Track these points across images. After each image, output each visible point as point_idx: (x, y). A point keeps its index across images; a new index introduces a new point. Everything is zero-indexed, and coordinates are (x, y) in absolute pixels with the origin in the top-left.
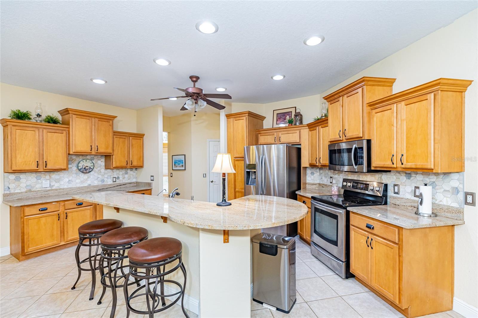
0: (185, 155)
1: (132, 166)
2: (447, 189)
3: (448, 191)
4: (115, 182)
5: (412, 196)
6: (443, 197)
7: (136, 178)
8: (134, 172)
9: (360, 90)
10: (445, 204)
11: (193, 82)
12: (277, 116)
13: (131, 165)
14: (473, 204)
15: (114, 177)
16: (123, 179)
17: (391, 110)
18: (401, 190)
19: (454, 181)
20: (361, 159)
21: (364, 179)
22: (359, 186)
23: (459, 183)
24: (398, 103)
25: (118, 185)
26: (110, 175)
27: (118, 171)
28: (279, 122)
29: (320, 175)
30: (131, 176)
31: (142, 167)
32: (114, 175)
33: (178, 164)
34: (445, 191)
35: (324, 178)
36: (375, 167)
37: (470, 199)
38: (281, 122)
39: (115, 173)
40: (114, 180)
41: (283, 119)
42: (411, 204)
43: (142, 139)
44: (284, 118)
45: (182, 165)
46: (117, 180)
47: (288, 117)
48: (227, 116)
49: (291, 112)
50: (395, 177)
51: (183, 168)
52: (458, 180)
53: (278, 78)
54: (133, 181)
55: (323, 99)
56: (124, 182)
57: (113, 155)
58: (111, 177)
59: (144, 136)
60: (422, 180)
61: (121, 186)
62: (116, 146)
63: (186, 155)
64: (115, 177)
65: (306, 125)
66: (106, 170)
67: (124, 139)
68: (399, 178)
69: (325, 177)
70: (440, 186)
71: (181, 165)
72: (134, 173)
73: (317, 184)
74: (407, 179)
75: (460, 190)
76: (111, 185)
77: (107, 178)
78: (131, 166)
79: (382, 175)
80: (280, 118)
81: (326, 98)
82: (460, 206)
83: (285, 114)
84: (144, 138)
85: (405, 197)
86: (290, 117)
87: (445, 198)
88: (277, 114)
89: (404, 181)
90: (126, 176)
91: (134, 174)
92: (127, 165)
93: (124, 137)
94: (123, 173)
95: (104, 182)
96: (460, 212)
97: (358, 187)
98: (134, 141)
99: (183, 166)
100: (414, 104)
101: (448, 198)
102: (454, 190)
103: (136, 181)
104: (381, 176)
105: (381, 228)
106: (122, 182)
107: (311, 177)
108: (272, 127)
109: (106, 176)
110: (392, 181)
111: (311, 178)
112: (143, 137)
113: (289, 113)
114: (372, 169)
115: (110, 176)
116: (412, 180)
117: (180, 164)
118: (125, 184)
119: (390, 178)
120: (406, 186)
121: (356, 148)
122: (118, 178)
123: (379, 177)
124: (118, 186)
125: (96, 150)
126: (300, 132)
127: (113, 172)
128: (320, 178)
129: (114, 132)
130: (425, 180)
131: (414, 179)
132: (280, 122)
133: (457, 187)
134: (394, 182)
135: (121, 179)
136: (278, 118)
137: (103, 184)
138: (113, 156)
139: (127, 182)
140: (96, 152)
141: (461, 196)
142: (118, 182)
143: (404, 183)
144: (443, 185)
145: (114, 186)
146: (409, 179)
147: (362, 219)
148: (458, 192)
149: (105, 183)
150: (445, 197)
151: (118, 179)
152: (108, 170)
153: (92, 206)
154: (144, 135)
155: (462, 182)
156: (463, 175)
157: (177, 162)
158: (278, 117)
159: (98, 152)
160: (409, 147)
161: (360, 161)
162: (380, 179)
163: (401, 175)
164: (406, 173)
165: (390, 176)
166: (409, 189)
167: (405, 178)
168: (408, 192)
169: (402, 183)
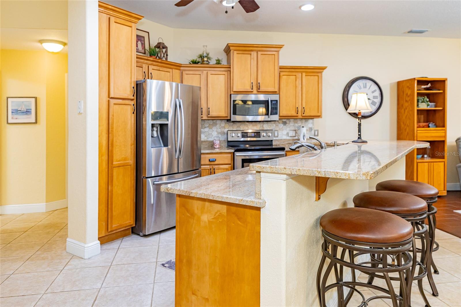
5: (287, 137)
14: (318, 135)
17: (295, 76)
18: (280, 133)
22: (250, 135)
23: (312, 125)
37: (316, 133)
42: (287, 143)
47: (139, 45)
48: (98, 5)
49: (144, 37)
50: (274, 125)
52: (312, 123)
65: (182, 65)
68: (278, 126)
75: (313, 129)
79: (264, 124)
85: (282, 139)
89: (281, 127)
97: (248, 136)
102: (310, 129)
116: (287, 126)
119: (271, 126)
120: (283, 130)
121: (272, 101)
126: (172, 73)
133: (311, 127)
134: (274, 128)
141: (313, 132)
143: (282, 128)
146: (285, 125)
156: (314, 120)
161: (274, 111)
162: (261, 127)
163: (279, 123)
164: (283, 121)
165: (270, 125)
166: (285, 132)
167: (282, 125)
168: (284, 135)
169: (280, 129)
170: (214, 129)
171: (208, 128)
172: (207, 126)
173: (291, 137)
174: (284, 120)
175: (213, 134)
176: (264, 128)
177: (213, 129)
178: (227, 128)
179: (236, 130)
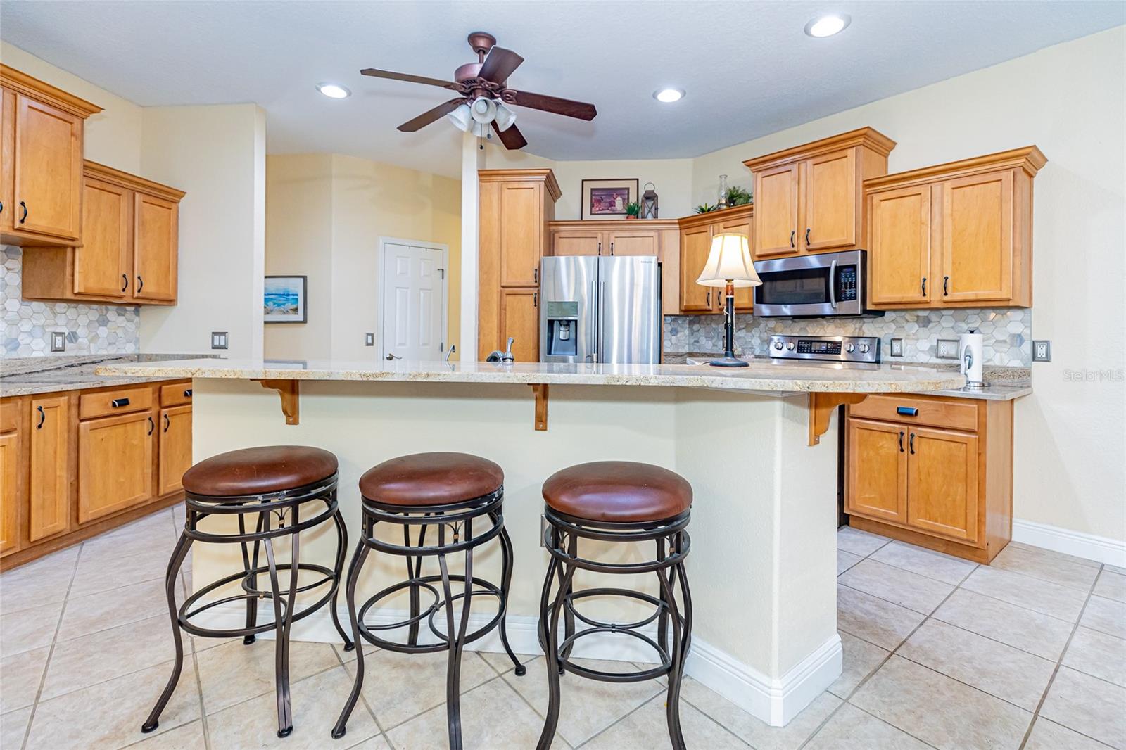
0: (305, 278)
1: (140, 295)
2: (1002, 339)
3: (1005, 341)
4: (62, 350)
5: (931, 356)
6: (994, 352)
7: (137, 341)
8: (128, 320)
9: (851, 152)
10: (997, 364)
11: (479, 52)
12: (592, 195)
13: (139, 291)
14: (1048, 359)
15: (58, 330)
16: (90, 341)
17: (919, 196)
18: (907, 348)
19: (1013, 323)
20: (850, 288)
21: (818, 333)
22: (818, 348)
23: (1023, 327)
24: (933, 184)
25: (73, 361)
26: (41, 324)
27: (73, 310)
28: (597, 209)
29: (692, 335)
30: (120, 333)
31: (170, 302)
32: (56, 324)
33: (274, 304)
34: (997, 341)
35: (703, 341)
36: (876, 304)
37: (1041, 352)
38: (603, 210)
39: (61, 320)
40: (59, 344)
41: (607, 204)
43: (173, 206)
44: (608, 200)
45: (294, 306)
46: (68, 345)
47: (619, 203)
48: (480, 175)
49: (628, 189)
50: (893, 326)
51: (300, 317)
52: (1022, 321)
53: (669, 96)
54: (124, 352)
55: (743, 164)
56: (93, 353)
57: (74, 248)
58: (44, 333)
59: (182, 200)
60: (952, 328)
61: (84, 368)
62: (88, 217)
63: (308, 278)
64: (62, 334)
65: (677, 221)
66: (26, 303)
67: (118, 196)
68: (903, 327)
69: (706, 338)
70: (988, 334)
71: (289, 306)
72: (129, 324)
73: (684, 355)
74: (920, 327)
75: (1024, 337)
76: (45, 360)
77: (30, 333)
78: (136, 294)
79: (864, 323)
80: (599, 201)
81: (750, 164)
82: (1024, 365)
83: (612, 193)
84: (180, 205)
85: (916, 361)
86: (624, 200)
87: (998, 354)
88: (592, 190)
89: (914, 332)
90: (103, 332)
91: (131, 327)
92: (124, 290)
93: (118, 190)
94: (91, 322)
95: (15, 349)
96: (1026, 373)
97: (813, 349)
98: (148, 211)
99: (296, 310)
100: (971, 187)
101: (1003, 354)
102: (1015, 339)
103: (137, 352)
104: (862, 327)
105: (937, 411)
106: (85, 353)
107: (670, 340)
108: (579, 218)
109: (26, 326)
110: (886, 334)
111: (671, 342)
112: (179, 202)
113: (623, 192)
114: (868, 308)
115: (43, 327)
116: (932, 328)
117: (284, 304)
118: (97, 360)
119: (882, 327)
120: (918, 339)
121: (837, 268)
122: (73, 337)
123: (856, 328)
124: (72, 366)
125: (18, 217)
126: (660, 236)
127: (55, 314)
128: (692, 340)
129: (85, 167)
130: (959, 327)
131: (935, 326)
132: (600, 210)
133: (1019, 333)
134: (893, 334)
135: (83, 340)
136: (593, 201)
137: (14, 355)
138: (78, 252)
139: (105, 353)
140: (18, 225)
141: (1027, 348)
142: (72, 351)
143: (914, 334)
144: (994, 333)
145: (58, 364)
146: (924, 326)
147: (887, 400)
148: (1022, 341)
149: (22, 353)
150: (997, 351)
151: (71, 341)
152: (35, 304)
153: (14, 435)
154: (181, 194)
155: (1029, 325)
156: (1030, 313)
157: (272, 299)
158: (593, 197)
159: (24, 226)
160: (960, 263)
161: (848, 293)
162: (857, 330)
163: (907, 321)
164: (918, 317)
165: (882, 325)
166: (925, 345)
167: (916, 326)
168: (923, 351)
169: (908, 335)
170: (756, 332)
171: (744, 330)
172: (743, 326)
173: (943, 357)
174: (921, 314)
175: (753, 342)
176: (864, 333)
177: (753, 332)
178: (780, 330)
179: (797, 335)
